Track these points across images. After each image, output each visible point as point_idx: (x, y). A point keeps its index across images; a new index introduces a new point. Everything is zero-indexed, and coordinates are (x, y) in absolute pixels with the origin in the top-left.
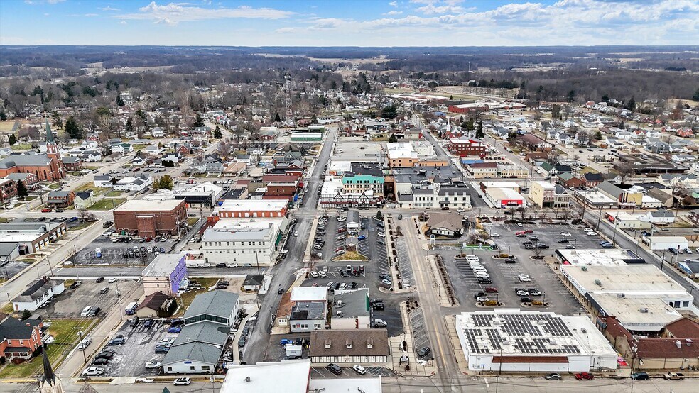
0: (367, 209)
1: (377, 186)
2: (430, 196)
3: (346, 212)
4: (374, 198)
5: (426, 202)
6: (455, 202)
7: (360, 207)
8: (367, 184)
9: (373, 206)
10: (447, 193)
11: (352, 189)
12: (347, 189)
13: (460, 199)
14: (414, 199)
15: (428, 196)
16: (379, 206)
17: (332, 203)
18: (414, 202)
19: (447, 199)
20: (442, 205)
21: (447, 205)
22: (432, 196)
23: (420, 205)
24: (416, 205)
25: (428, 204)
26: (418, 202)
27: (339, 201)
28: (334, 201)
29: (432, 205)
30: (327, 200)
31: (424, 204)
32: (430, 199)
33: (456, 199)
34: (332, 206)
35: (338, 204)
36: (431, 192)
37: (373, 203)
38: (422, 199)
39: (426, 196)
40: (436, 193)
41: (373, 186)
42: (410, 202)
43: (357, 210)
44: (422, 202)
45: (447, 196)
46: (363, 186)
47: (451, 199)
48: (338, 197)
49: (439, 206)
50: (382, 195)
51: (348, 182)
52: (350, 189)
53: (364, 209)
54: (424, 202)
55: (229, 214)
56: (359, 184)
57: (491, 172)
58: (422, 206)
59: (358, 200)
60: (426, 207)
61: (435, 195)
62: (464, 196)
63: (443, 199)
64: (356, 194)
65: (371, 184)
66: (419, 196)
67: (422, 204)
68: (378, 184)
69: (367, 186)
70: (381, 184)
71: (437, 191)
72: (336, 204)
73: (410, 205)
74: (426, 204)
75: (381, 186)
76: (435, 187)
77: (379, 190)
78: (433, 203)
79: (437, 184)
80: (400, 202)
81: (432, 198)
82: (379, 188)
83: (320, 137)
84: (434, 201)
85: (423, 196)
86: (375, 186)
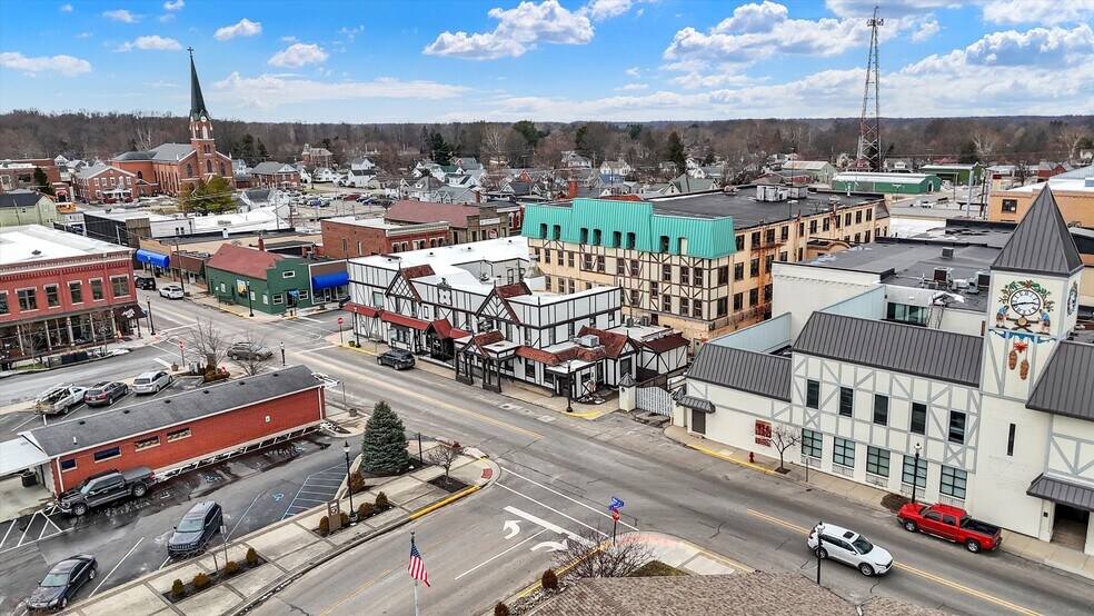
0: (490, 384)
1: (676, 274)
2: (943, 398)
5: (899, 438)
8: (627, 254)
12: (542, 267)
14: (799, 391)
15: (920, 389)
17: (378, 314)
18: (798, 413)
22: (959, 398)
24: (812, 442)
25: (915, 468)
26: (827, 421)
27: (406, 312)
28: (389, 305)
29: (955, 480)
30: (366, 296)
31: (878, 459)
32: (938, 423)
34: (384, 330)
35: (398, 325)
38: (864, 405)
39: (905, 390)
40: (1005, 382)
41: (656, 272)
42: (763, 407)
44: (860, 428)
46: (611, 265)
48: (402, 285)
50: (701, 329)
51: (545, 229)
52: (554, 269)
53: (478, 383)
54: (880, 436)
56: (594, 249)
58: (859, 473)
60: (895, 484)
63: (1080, 455)
65: (646, 257)
66: (833, 375)
67: (860, 454)
68: (683, 264)
69: (628, 262)
70: (700, 266)
71: (1021, 357)
72: (394, 325)
73: (763, 430)
74: (896, 464)
75: (698, 272)
76: (1000, 317)
77: (684, 301)
78: (969, 466)
79: (1028, 285)
80: (696, 390)
81: (957, 419)
82: (686, 288)
83: (919, 181)
84: (975, 449)
85: (868, 382)
86: (667, 268)
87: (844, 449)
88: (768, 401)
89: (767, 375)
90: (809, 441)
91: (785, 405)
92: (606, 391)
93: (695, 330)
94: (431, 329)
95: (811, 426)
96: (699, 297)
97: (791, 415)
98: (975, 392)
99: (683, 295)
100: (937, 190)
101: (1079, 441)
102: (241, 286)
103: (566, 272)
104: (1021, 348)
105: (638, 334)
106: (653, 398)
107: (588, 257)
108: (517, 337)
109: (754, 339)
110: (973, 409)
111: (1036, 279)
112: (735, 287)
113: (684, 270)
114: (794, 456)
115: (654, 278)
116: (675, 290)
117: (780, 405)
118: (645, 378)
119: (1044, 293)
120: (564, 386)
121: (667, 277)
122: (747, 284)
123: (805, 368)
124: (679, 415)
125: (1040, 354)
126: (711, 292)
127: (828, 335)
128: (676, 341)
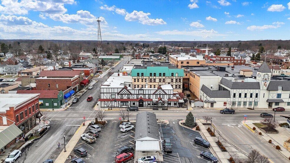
0: (164, 109)
1: (174, 80)
2: (254, 92)
3: (135, 113)
4: (174, 94)
5: (248, 99)
7: (155, 106)
8: (162, 78)
9: (172, 104)
10: (280, 88)
11: (144, 83)
12: (136, 83)
14: (232, 95)
15: (252, 91)
16: (181, 105)
17: (115, 100)
18: (232, 99)
19: (279, 96)
20: (270, 105)
21: (277, 103)
22: (257, 91)
23: (239, 103)
24: (234, 103)
25: (250, 103)
26: (237, 99)
27: (125, 97)
28: (118, 97)
29: (256, 103)
30: (108, 96)
31: (245, 103)
32: (254, 95)
34: (115, 104)
35: (123, 101)
36: (257, 86)
37: (173, 100)
38: (243, 95)
39: (249, 92)
40: (263, 88)
41: (169, 81)
42: (225, 100)
43: (151, 111)
44: (243, 99)
45: (280, 92)
46: (157, 80)
47: (285, 96)
48: (125, 91)
50: (180, 91)
51: (138, 74)
52: (140, 83)
53: (160, 109)
54: (245, 100)
56: (153, 77)
58: (242, 106)
59: (152, 97)
60: (247, 106)
63: (273, 95)
64: (149, 89)
65: (167, 78)
66: (238, 92)
67: (242, 103)
68: (176, 78)
69: (162, 79)
70: (180, 78)
71: (265, 84)
72: (121, 102)
73: (225, 103)
74: (248, 103)
75: (180, 79)
76: (263, 79)
77: (176, 86)
78: (258, 101)
79: (266, 74)
80: (212, 99)
81: (257, 94)
82: (177, 83)
83: (119, 58)
84: (259, 98)
85: (243, 92)
86: (172, 79)
88: (226, 98)
89: (225, 94)
91: (230, 98)
94: (140, 100)
95: (234, 101)
96: (180, 84)
97: (230, 100)
98: (259, 90)
99: (176, 84)
101: (273, 94)
104: (266, 83)
106: (198, 103)
107: (151, 79)
108: (166, 97)
110: (259, 92)
111: (267, 73)
113: (176, 80)
115: (169, 82)
116: (174, 84)
117: (228, 98)
119: (268, 75)
121: (172, 81)
123: (233, 91)
124: (206, 105)
125: (268, 83)
127: (236, 85)
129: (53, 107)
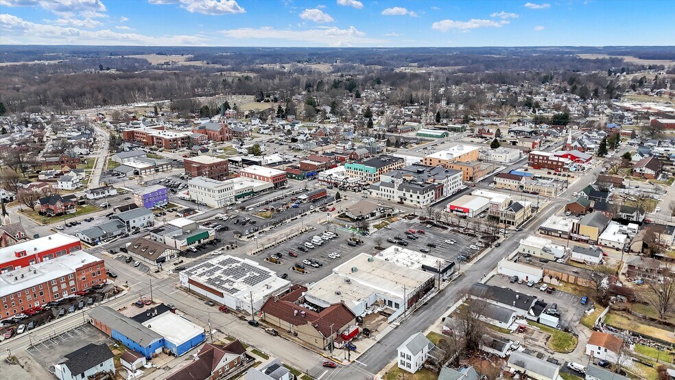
2: (392, 189)
4: (356, 183)
5: (389, 193)
6: (411, 199)
10: (405, 189)
12: (347, 173)
13: (415, 196)
14: (380, 189)
17: (325, 181)
19: (404, 194)
20: (401, 199)
21: (405, 200)
26: (383, 192)
27: (329, 180)
28: (326, 180)
29: (393, 197)
30: (322, 178)
31: (387, 196)
32: (392, 192)
33: (411, 196)
34: (325, 183)
35: (328, 183)
36: (393, 186)
38: (386, 190)
39: (389, 189)
40: (396, 188)
42: (377, 191)
44: (386, 193)
45: (404, 192)
46: (359, 173)
47: (408, 195)
49: (399, 201)
51: (348, 167)
53: (343, 190)
55: (249, 175)
56: (356, 171)
57: (514, 184)
59: (341, 183)
60: (389, 198)
61: (396, 190)
62: (418, 195)
63: (401, 194)
65: (364, 173)
66: (383, 188)
68: (369, 174)
69: (361, 173)
77: (369, 179)
80: (370, 190)
83: (440, 134)
85: (387, 188)
86: (367, 174)
87: (385, 195)
89: (377, 188)
90: (382, 195)
92: (360, 191)
93: (371, 183)
94: (335, 183)
96: (371, 178)
97: (380, 192)
100: (447, 136)
102: (294, 176)
103: (352, 174)
105: (363, 183)
106: (365, 191)
108: (348, 184)
109: (377, 184)
112: (376, 177)
114: (380, 196)
115: (365, 176)
116: (368, 177)
118: (364, 189)
120: (355, 190)
122: (378, 177)
123: (381, 187)
124: (369, 193)
126: (373, 178)
127: (383, 184)
128: (368, 184)
129: (298, 179)
